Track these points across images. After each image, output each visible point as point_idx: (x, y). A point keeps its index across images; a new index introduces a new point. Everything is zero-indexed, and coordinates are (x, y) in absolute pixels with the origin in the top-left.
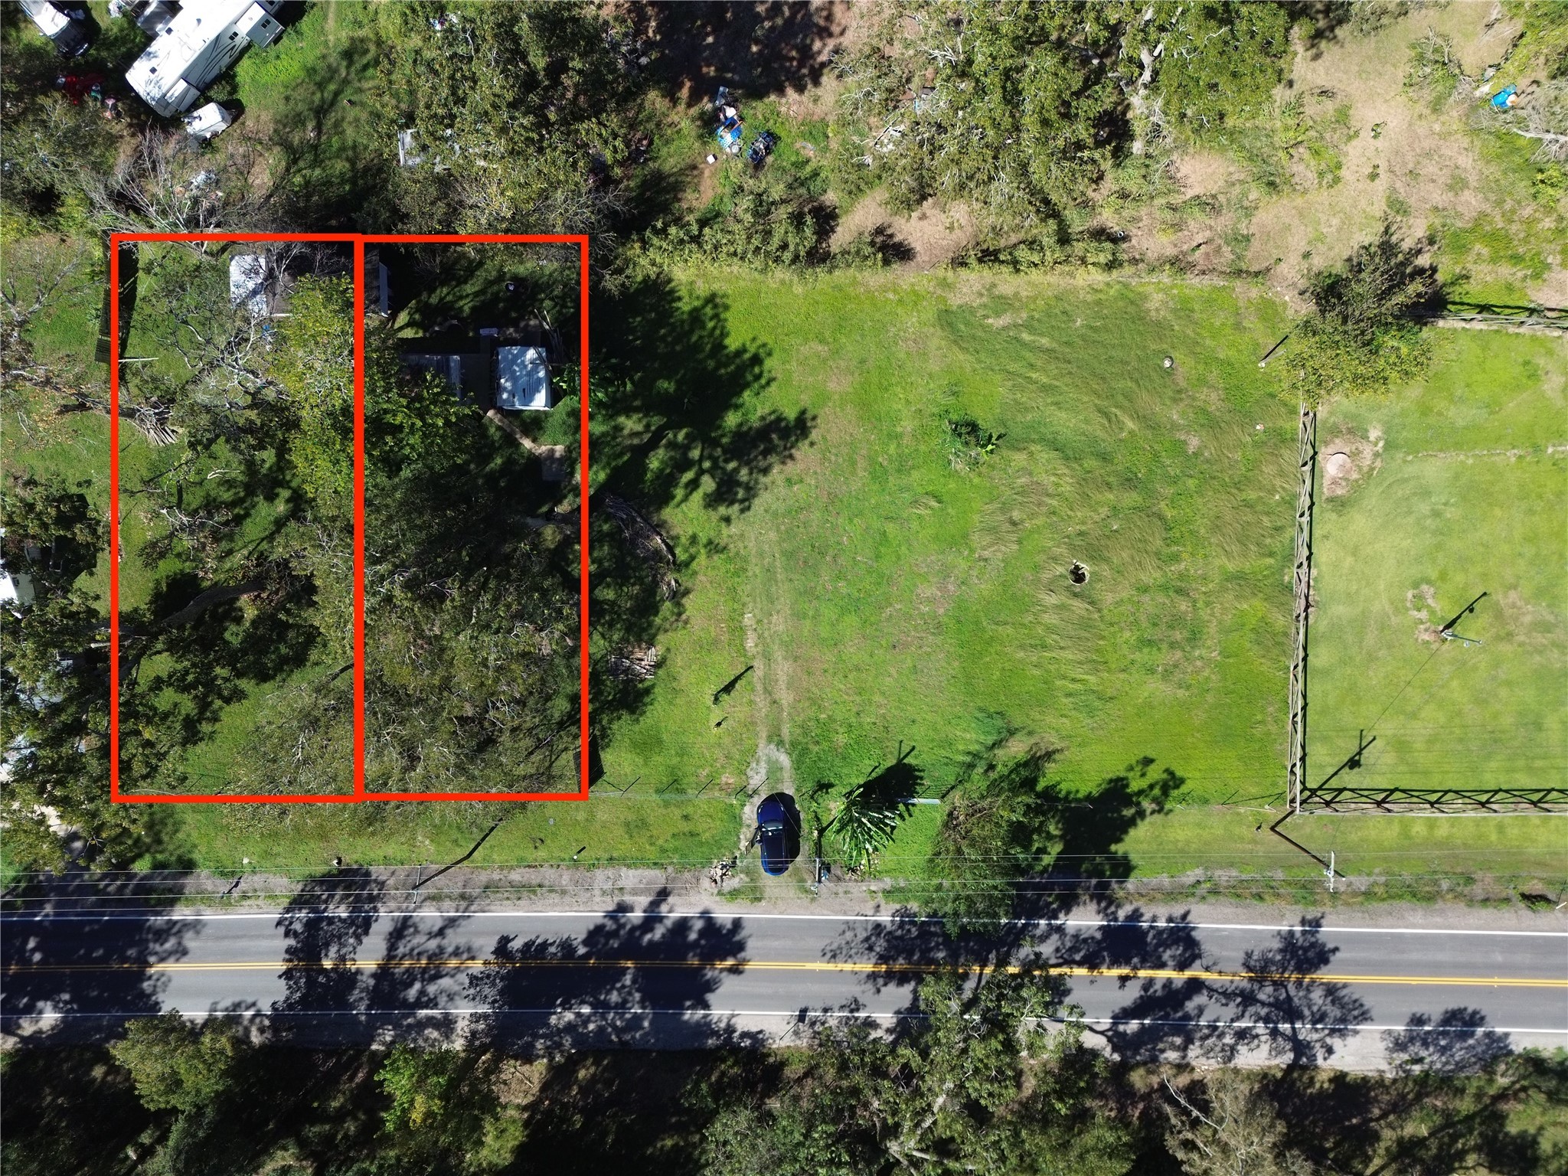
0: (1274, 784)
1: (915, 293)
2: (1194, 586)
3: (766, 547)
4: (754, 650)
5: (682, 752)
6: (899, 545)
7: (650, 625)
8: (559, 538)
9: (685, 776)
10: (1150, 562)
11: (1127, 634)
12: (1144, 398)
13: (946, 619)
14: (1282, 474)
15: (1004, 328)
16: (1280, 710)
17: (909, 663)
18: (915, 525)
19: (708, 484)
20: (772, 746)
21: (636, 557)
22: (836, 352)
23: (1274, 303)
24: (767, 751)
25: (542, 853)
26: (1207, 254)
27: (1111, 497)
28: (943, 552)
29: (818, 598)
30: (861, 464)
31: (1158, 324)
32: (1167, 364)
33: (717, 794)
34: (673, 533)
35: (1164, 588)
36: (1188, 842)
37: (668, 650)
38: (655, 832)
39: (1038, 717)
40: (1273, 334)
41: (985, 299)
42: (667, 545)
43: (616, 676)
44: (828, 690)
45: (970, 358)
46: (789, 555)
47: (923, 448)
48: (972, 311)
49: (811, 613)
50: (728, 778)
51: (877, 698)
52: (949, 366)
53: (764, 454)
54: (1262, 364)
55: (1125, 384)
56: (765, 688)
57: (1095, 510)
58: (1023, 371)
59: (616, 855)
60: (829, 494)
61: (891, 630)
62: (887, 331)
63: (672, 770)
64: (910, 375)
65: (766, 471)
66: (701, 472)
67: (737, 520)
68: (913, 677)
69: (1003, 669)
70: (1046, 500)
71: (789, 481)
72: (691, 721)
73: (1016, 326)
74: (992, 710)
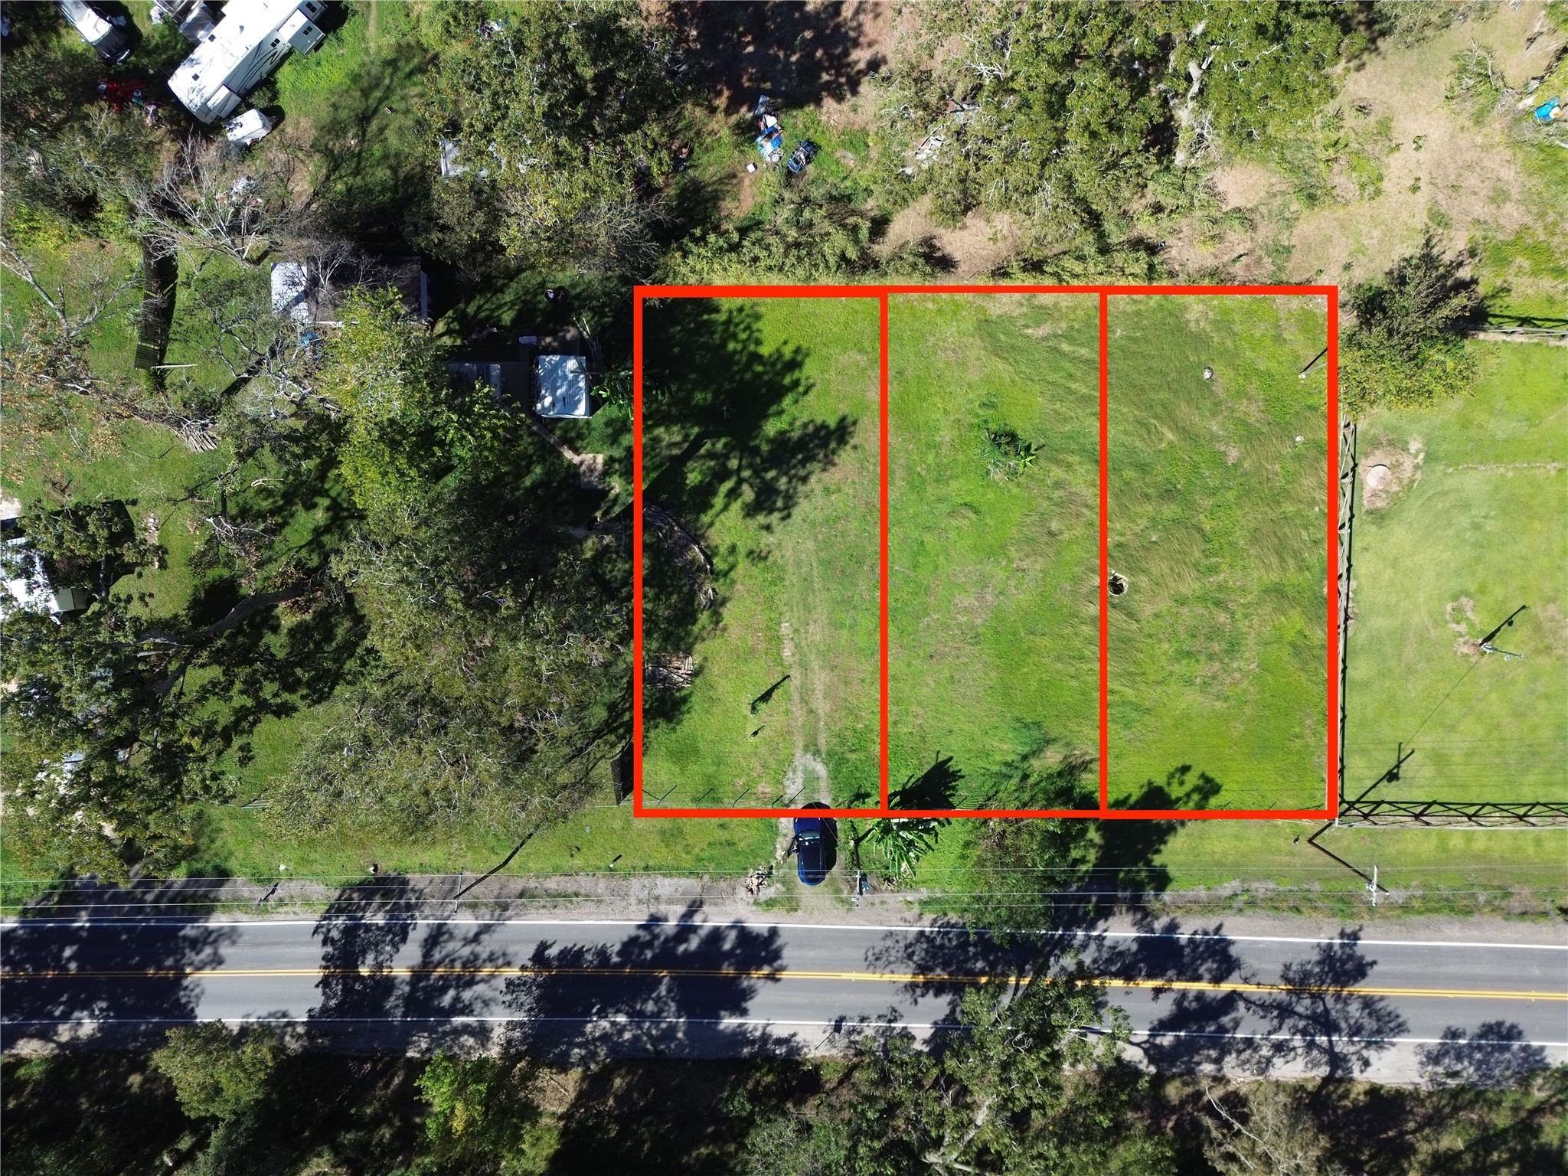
0: (1313, 798)
1: (955, 303)
2: (1232, 597)
3: (803, 556)
4: (791, 660)
5: (719, 761)
6: (937, 555)
7: (688, 634)
8: (598, 547)
9: (721, 785)
10: (1188, 574)
11: (1165, 646)
12: (1183, 409)
13: (984, 630)
15: (1045, 339)
16: (1318, 722)
17: (946, 673)
18: (953, 535)
19: (748, 494)
20: (809, 756)
21: (674, 567)
23: (1315, 314)
24: (804, 761)
25: (578, 861)
26: (1248, 265)
27: (1150, 508)
28: (981, 562)
30: (900, 473)
31: (1197, 336)
32: (1207, 375)
33: (753, 803)
34: (711, 544)
35: (1203, 599)
36: (1225, 854)
37: (706, 659)
38: (691, 841)
39: (1075, 728)
40: (1314, 345)
41: (1024, 309)
42: (705, 555)
43: (654, 684)
44: (864, 699)
45: (1007, 366)
46: (827, 564)
47: (961, 457)
48: (1012, 320)
49: (848, 623)
50: (765, 787)
51: (914, 708)
52: (988, 376)
53: (803, 463)
54: (1303, 376)
55: (1163, 395)
56: (802, 698)
57: (1134, 521)
58: (1063, 381)
59: (651, 863)
60: (867, 503)
61: (928, 640)
62: (927, 340)
63: (709, 779)
64: (948, 384)
65: (804, 480)
66: (740, 481)
67: (778, 527)
68: (950, 687)
69: (1041, 680)
70: (1085, 511)
71: (827, 490)
72: (728, 730)
73: (1056, 336)
74: (1029, 720)
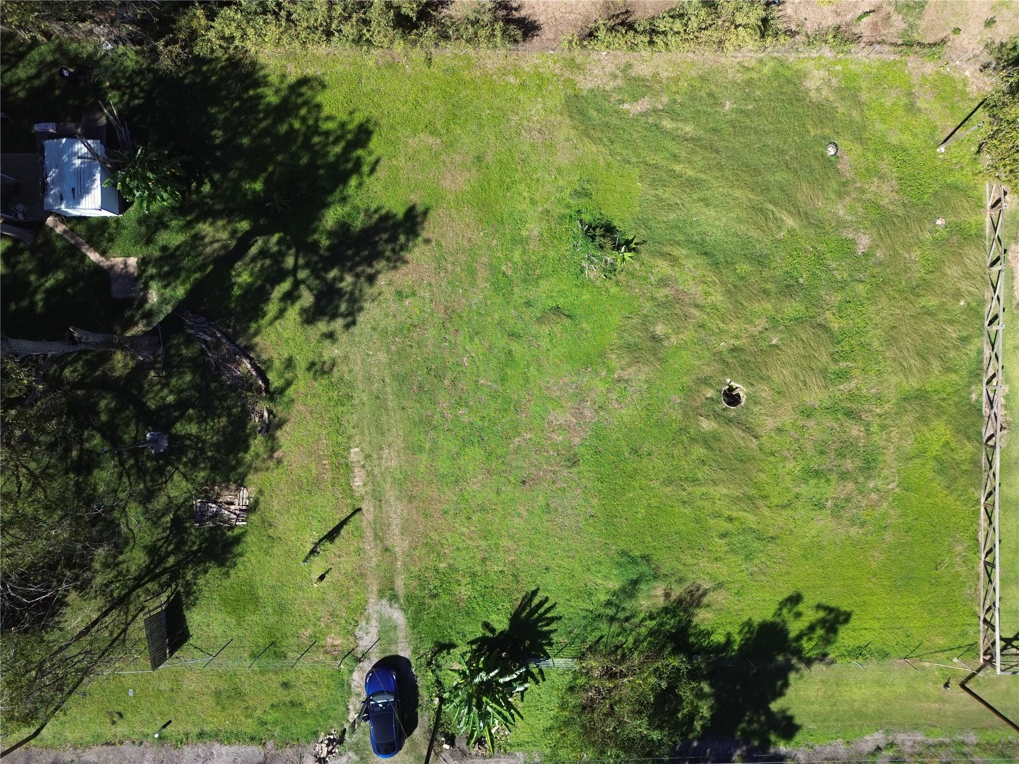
0: (964, 634)
1: (540, 76)
2: (867, 407)
3: (374, 371)
4: (362, 490)
5: (282, 609)
6: (528, 366)
7: (240, 463)
8: (131, 364)
9: (285, 636)
10: (814, 381)
11: (790, 465)
12: (803, 192)
13: (582, 450)
14: (968, 276)
15: (645, 114)
16: (969, 548)
17: (542, 501)
18: (544, 343)
19: (307, 299)
20: (384, 602)
21: (222, 384)
22: (450, 145)
23: (952, 79)
24: (378, 607)
25: (122, 729)
26: (875, 24)
27: (769, 306)
28: (577, 373)
29: (435, 428)
30: (483, 273)
31: (819, 107)
32: (831, 151)
33: (321, 657)
34: (264, 357)
35: (831, 410)
36: (866, 702)
37: (261, 492)
38: (251, 703)
39: (691, 561)
40: (953, 115)
41: (619, 82)
42: (257, 369)
43: (202, 522)
44: (448, 534)
45: (602, 148)
46: (401, 379)
47: (552, 254)
48: (606, 96)
49: (427, 446)
50: (335, 639)
51: (505, 542)
52: (580, 159)
53: (369, 262)
54: (942, 149)
55: (780, 176)
56: (376, 534)
57: (750, 322)
58: (664, 163)
59: (207, 729)
60: (446, 308)
61: (520, 463)
62: (509, 120)
63: (270, 631)
64: (535, 170)
65: (371, 279)
66: (297, 284)
67: (343, 337)
68: (546, 517)
69: (649, 505)
70: (694, 311)
71: (399, 293)
72: (291, 573)
73: (655, 111)
74: (637, 553)
